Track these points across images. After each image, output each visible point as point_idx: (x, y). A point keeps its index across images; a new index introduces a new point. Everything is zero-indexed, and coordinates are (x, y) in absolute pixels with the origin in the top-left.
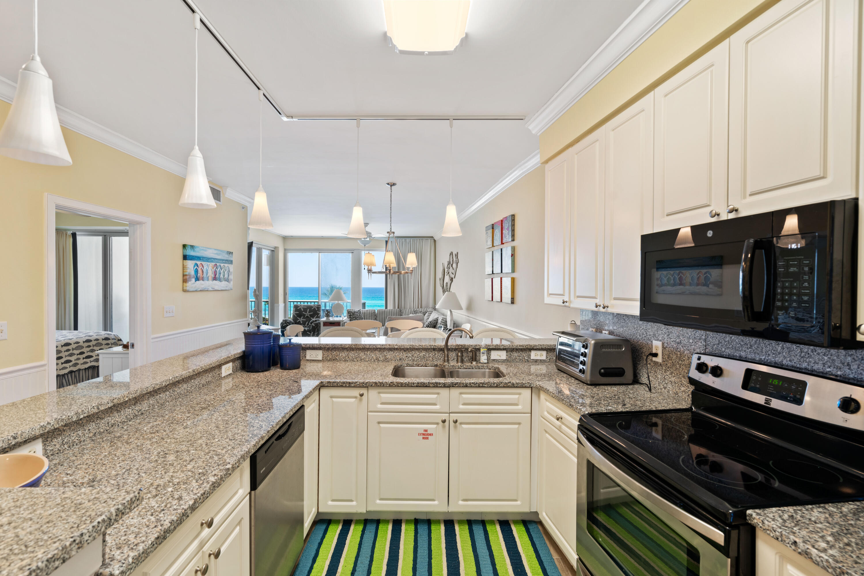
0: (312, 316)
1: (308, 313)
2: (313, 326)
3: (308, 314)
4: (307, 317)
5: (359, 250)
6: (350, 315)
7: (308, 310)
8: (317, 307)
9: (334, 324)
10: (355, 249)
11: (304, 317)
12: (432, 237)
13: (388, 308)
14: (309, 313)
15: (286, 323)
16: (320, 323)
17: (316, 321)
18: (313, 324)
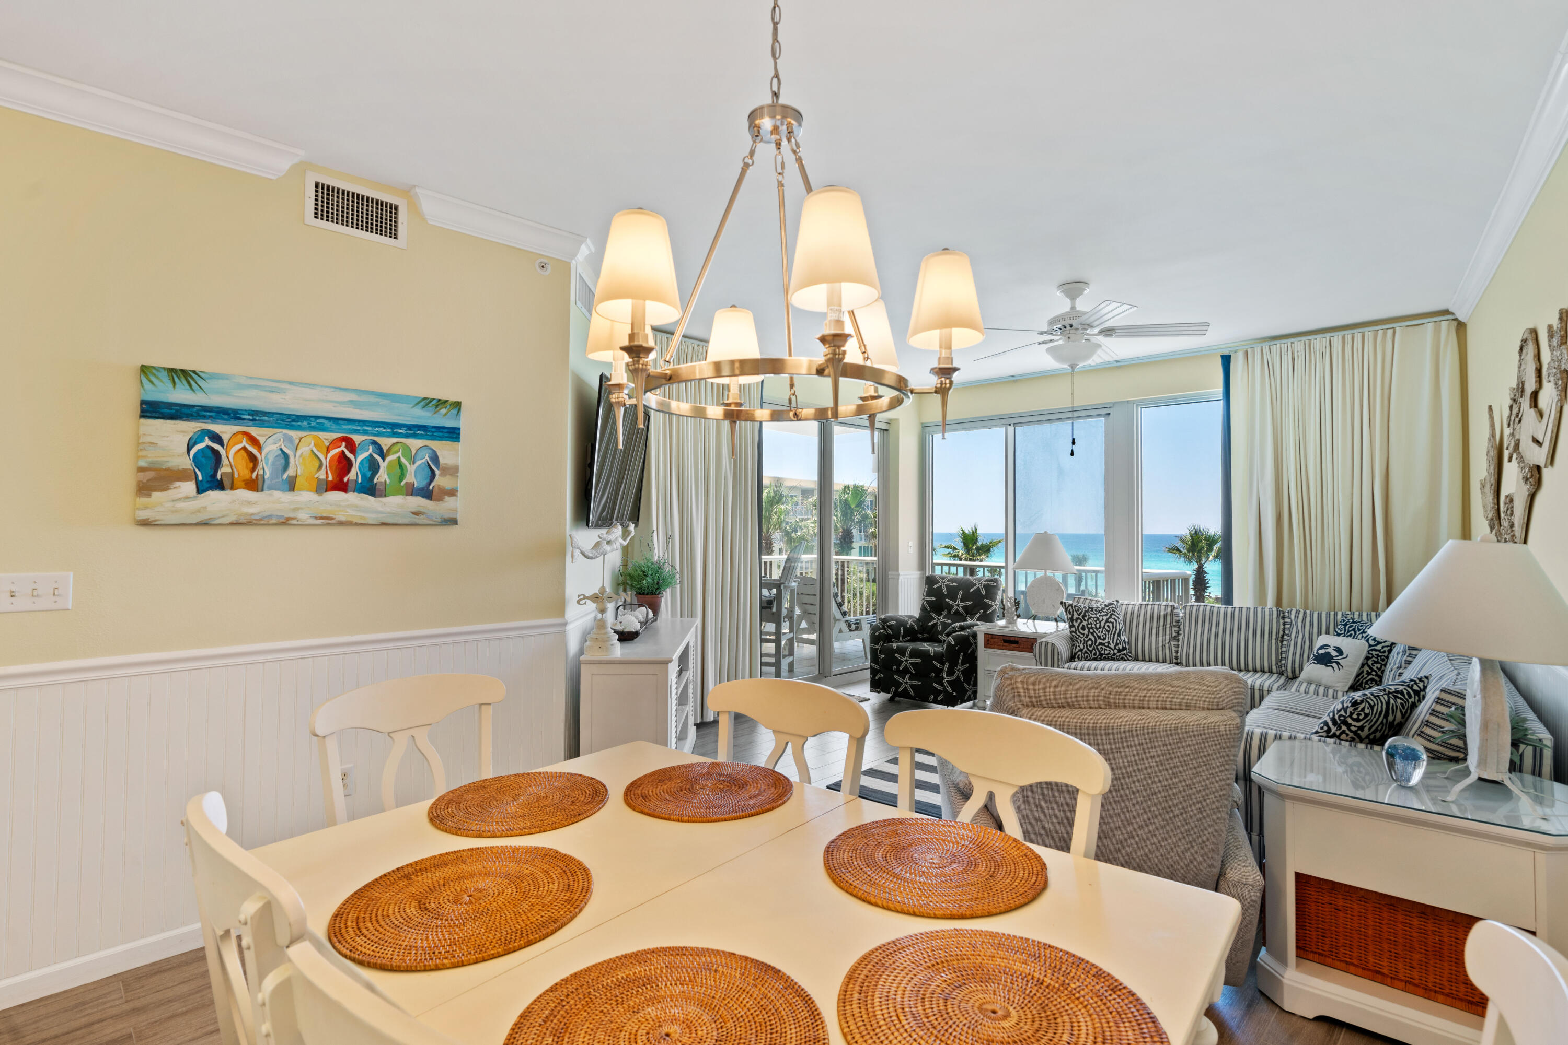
0: (970, 612)
3: (958, 604)
7: (961, 592)
14: (962, 601)
16: (975, 636)
17: (962, 628)
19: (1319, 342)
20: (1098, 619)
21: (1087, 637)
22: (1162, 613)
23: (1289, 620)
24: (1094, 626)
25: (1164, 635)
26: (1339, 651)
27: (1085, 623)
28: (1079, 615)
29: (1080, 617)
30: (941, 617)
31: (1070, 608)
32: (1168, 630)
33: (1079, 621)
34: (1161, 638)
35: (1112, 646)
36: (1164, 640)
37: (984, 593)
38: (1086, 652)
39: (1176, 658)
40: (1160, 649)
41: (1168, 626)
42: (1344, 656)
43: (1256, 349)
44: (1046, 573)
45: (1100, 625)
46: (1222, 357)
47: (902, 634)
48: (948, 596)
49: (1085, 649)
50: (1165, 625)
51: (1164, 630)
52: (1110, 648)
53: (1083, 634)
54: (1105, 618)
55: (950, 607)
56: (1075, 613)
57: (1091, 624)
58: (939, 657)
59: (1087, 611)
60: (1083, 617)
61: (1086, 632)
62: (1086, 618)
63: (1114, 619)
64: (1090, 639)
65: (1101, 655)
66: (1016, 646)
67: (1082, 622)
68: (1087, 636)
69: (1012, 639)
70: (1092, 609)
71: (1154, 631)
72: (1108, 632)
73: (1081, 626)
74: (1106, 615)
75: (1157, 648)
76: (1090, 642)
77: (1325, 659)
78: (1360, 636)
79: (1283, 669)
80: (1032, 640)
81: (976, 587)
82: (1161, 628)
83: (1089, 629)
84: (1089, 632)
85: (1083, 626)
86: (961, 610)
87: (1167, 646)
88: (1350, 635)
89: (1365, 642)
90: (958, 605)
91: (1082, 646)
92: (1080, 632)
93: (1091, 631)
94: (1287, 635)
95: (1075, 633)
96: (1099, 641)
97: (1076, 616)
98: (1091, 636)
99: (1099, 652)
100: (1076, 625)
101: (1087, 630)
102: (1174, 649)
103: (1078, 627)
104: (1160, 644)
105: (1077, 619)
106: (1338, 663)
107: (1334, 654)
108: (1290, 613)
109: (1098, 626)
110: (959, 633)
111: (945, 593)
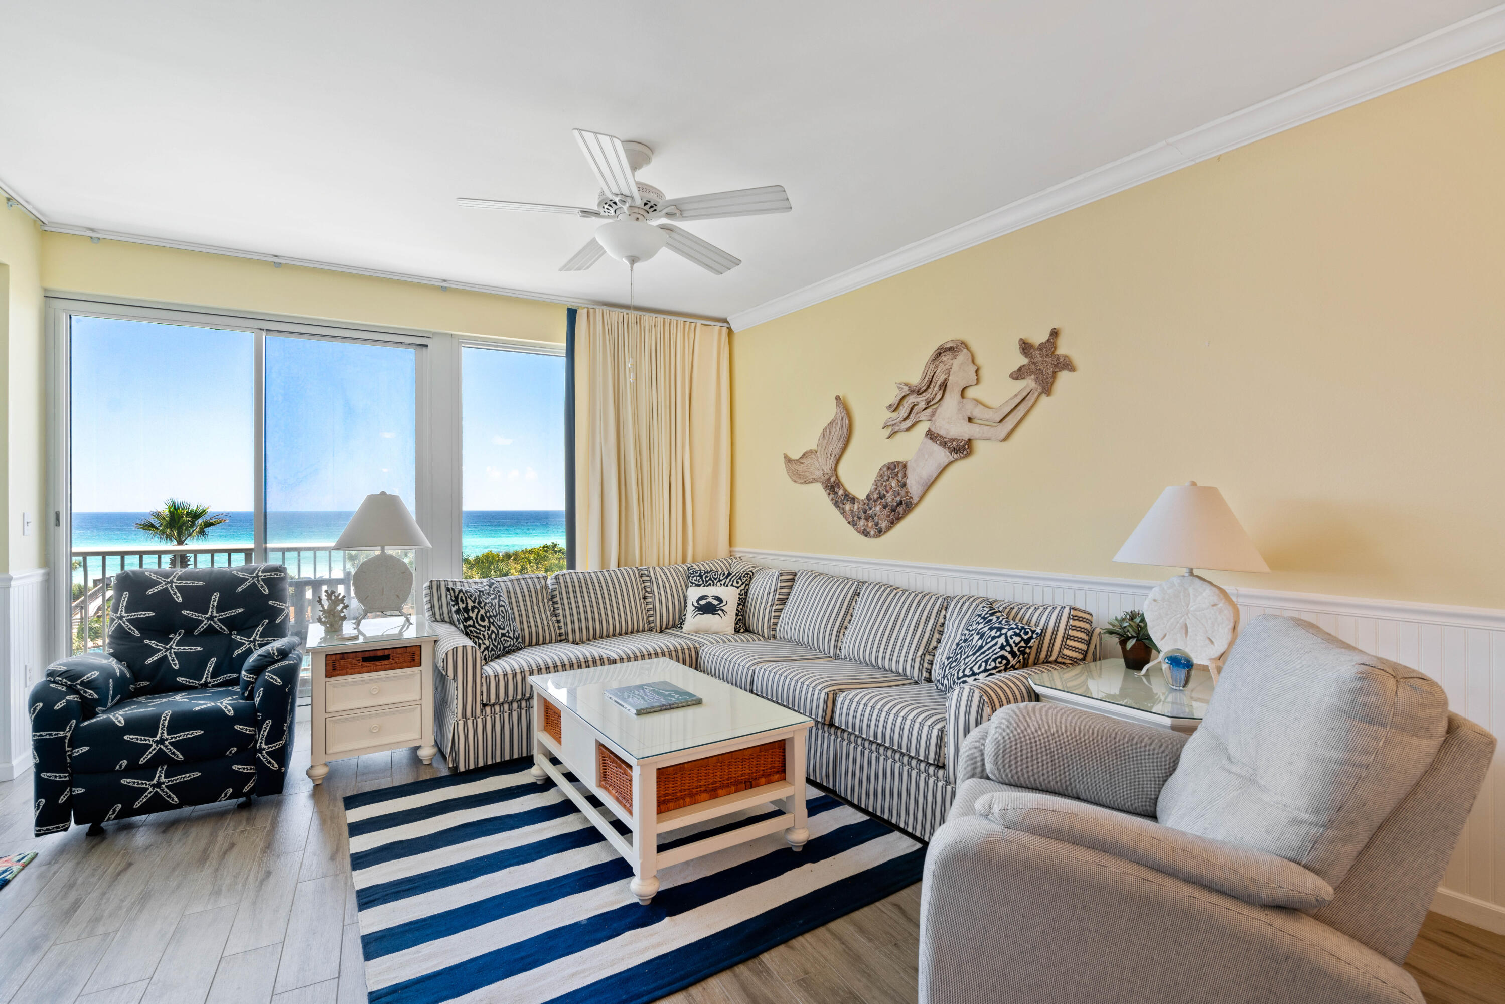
0: (243, 625)
1: (212, 611)
2: (269, 687)
4: (211, 630)
5: (455, 341)
6: (466, 610)
7: (216, 596)
8: (267, 581)
9: (386, 657)
10: (435, 334)
11: (189, 632)
12: (725, 321)
13: (579, 568)
14: (220, 609)
15: (72, 690)
18: (268, 675)
19: (647, 318)
20: (492, 604)
21: (489, 630)
22: (538, 587)
23: (648, 578)
24: (492, 614)
25: (545, 612)
26: (719, 599)
27: (482, 612)
28: (474, 602)
29: (476, 604)
30: (173, 644)
31: (461, 594)
32: (546, 604)
33: (476, 610)
34: (544, 616)
35: (511, 635)
36: (547, 618)
37: (267, 592)
38: (492, 650)
39: (561, 635)
40: (546, 627)
41: (546, 600)
42: (724, 603)
43: (597, 310)
44: (383, 550)
45: (496, 611)
46: (569, 309)
47: (111, 692)
48: (184, 606)
49: (491, 646)
50: (543, 600)
51: (544, 605)
52: (510, 638)
53: (484, 626)
54: (496, 601)
55: (190, 626)
56: (469, 601)
57: (489, 611)
58: (246, 715)
59: (479, 596)
60: (479, 603)
61: (486, 623)
62: (482, 605)
63: (503, 601)
64: (493, 632)
65: (504, 648)
66: (386, 662)
67: (479, 611)
68: (489, 627)
69: (380, 654)
70: (482, 591)
71: (535, 608)
72: (504, 617)
73: (479, 616)
74: (495, 598)
75: (543, 628)
76: (493, 636)
77: (708, 608)
78: (719, 584)
79: (652, 625)
80: (414, 649)
81: (248, 583)
82: (541, 604)
83: (489, 618)
84: (489, 622)
85: (482, 615)
86: (218, 625)
87: (550, 623)
88: (710, 584)
89: (733, 587)
90: (212, 618)
91: (487, 642)
92: (480, 625)
93: (491, 620)
94: (649, 592)
95: (474, 626)
96: (501, 631)
97: (470, 604)
98: (492, 628)
99: (503, 645)
100: (473, 615)
101: (487, 620)
102: (556, 625)
103: (476, 618)
104: (545, 623)
105: (473, 608)
106: (723, 610)
107: (715, 602)
108: (648, 570)
109: (495, 614)
110: (283, 663)
111: (180, 600)
